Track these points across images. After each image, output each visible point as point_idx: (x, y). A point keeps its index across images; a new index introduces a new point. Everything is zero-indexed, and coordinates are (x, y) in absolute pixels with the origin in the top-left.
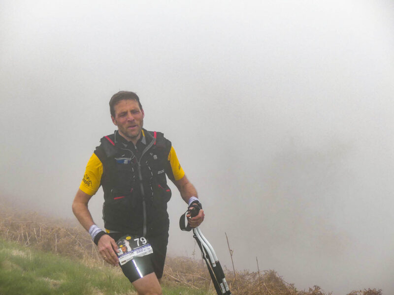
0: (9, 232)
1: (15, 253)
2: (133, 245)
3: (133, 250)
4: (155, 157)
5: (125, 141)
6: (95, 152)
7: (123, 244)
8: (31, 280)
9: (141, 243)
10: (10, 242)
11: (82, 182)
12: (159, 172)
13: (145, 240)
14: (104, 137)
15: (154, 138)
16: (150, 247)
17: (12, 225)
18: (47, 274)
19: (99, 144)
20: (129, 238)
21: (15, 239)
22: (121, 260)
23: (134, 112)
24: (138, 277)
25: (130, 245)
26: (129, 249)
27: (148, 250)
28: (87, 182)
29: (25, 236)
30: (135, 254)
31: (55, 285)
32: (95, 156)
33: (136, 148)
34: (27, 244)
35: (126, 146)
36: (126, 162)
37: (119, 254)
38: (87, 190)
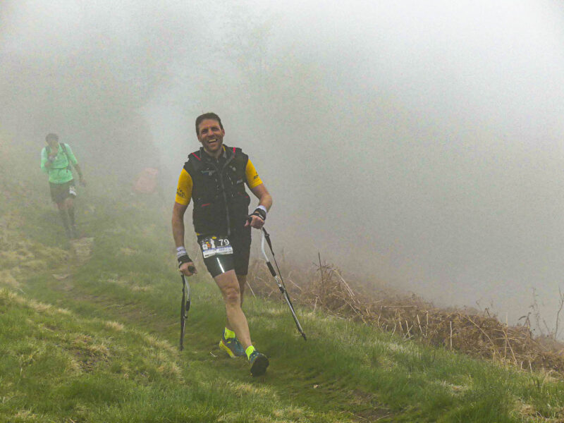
0: (380, 320)
1: (394, 347)
2: (217, 244)
3: (216, 247)
4: (234, 169)
5: (209, 156)
6: (185, 167)
7: (209, 241)
8: (422, 384)
9: (224, 244)
10: (383, 333)
11: (176, 195)
12: (238, 182)
13: (228, 242)
14: (192, 154)
15: (233, 152)
16: (231, 248)
17: (384, 311)
18: (444, 376)
19: (187, 160)
20: (215, 238)
21: (390, 329)
22: (205, 253)
23: (214, 129)
24: (221, 272)
25: (215, 243)
26: (213, 246)
27: (229, 250)
28: (180, 193)
29: (404, 326)
30: (218, 251)
31: (457, 391)
32: (185, 171)
33: (218, 162)
34: (407, 337)
35: (209, 160)
36: (210, 174)
37: (204, 249)
38: (182, 202)
